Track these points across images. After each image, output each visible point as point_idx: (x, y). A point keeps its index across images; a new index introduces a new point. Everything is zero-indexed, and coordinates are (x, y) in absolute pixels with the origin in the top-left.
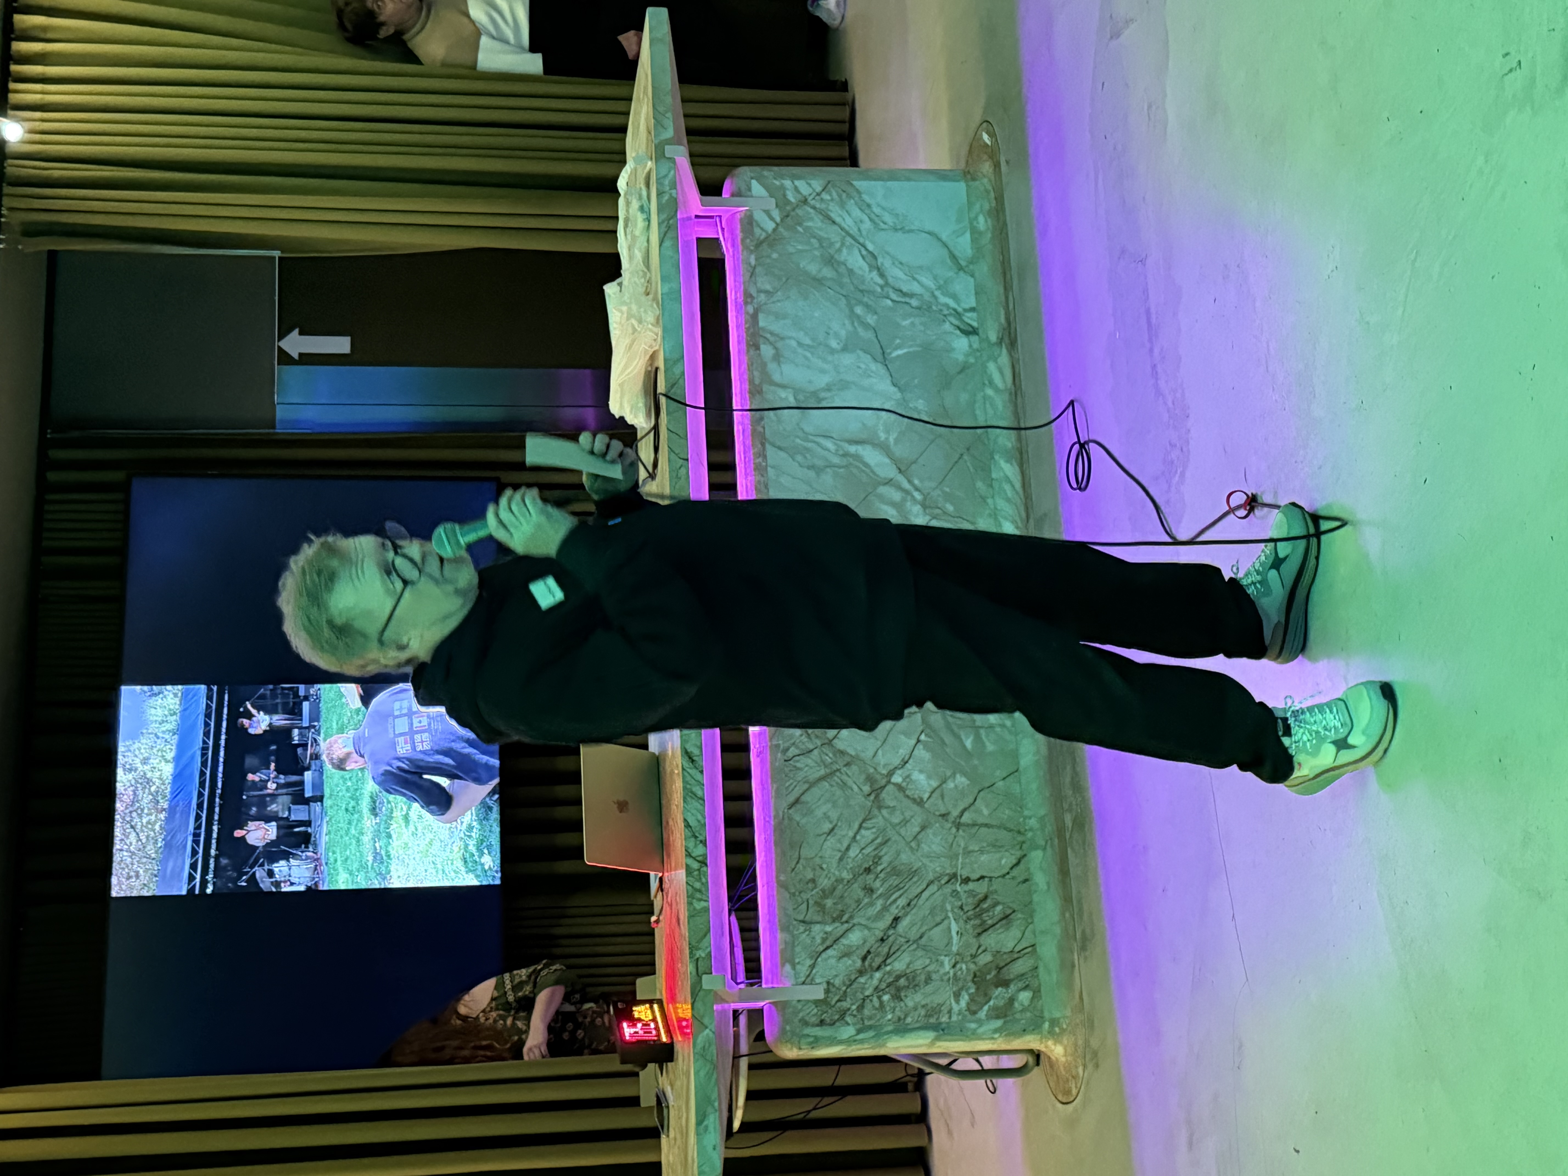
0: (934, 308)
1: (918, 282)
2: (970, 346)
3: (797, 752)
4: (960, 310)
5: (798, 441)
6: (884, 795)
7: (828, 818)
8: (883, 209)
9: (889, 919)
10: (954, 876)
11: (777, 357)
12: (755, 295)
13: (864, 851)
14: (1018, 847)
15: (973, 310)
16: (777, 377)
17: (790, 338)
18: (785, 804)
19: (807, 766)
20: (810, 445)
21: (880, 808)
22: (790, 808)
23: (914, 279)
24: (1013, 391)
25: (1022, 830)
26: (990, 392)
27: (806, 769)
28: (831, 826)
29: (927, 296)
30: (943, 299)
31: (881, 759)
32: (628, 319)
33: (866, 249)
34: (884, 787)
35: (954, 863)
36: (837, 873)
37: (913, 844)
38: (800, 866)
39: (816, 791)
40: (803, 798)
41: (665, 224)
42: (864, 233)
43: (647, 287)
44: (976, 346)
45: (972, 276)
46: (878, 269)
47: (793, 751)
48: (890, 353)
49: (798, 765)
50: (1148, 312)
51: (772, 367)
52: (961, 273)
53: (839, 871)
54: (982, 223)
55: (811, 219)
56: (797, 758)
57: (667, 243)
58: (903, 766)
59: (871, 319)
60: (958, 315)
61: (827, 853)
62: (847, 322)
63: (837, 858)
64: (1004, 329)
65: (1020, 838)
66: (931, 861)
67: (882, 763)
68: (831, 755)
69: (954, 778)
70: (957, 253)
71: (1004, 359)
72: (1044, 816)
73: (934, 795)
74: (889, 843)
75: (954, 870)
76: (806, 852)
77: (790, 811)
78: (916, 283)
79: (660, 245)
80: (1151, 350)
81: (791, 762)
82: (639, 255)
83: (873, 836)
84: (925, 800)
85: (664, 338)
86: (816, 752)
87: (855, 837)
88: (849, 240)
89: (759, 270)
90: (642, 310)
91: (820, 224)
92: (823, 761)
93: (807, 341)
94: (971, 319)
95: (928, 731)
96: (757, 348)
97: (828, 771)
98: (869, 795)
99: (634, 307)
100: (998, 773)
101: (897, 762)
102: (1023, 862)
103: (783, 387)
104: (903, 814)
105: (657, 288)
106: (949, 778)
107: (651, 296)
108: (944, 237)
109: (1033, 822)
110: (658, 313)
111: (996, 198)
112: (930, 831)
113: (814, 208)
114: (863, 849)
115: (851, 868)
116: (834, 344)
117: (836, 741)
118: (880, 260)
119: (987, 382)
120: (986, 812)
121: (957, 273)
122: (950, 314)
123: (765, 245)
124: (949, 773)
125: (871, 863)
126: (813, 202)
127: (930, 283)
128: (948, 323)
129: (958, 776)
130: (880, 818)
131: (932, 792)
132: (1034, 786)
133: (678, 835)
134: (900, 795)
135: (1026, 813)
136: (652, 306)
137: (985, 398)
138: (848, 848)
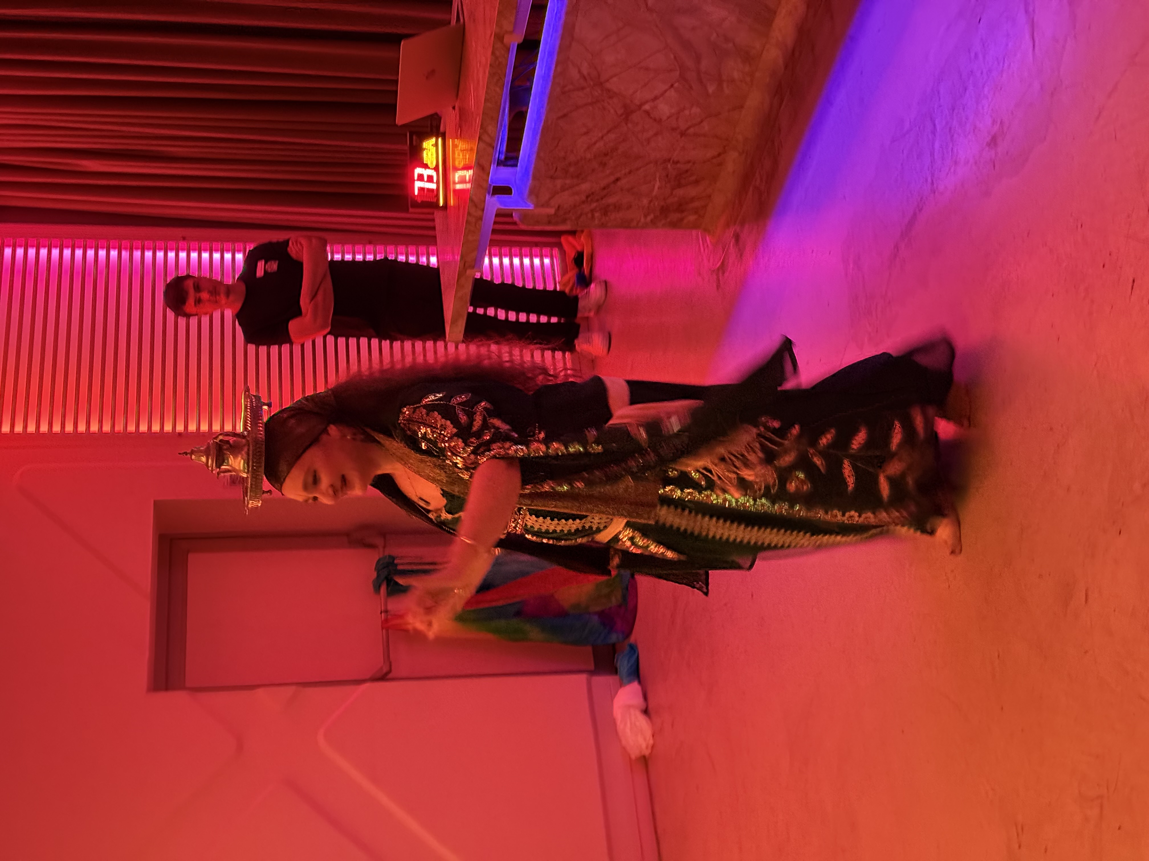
6: (632, 116)
7: (586, 126)
9: (612, 178)
10: (669, 160)
14: (722, 148)
19: (578, 96)
21: (627, 122)
22: (557, 119)
25: (730, 139)
31: (638, 95)
34: (635, 111)
37: (645, 143)
38: (556, 150)
39: (581, 111)
40: (570, 114)
49: (572, 96)
53: (585, 154)
58: (653, 101)
61: (579, 144)
63: (586, 147)
66: (654, 152)
68: (599, 91)
69: (691, 109)
74: (627, 141)
75: (670, 157)
76: (563, 143)
81: (566, 94)
83: (617, 137)
84: (663, 120)
86: (587, 89)
87: (602, 137)
97: (594, 100)
100: (726, 107)
102: (721, 156)
109: (739, 137)
112: (660, 137)
114: (607, 143)
115: (594, 153)
120: (707, 128)
124: (688, 106)
125: (610, 151)
129: (694, 107)
131: (671, 116)
134: (645, 116)
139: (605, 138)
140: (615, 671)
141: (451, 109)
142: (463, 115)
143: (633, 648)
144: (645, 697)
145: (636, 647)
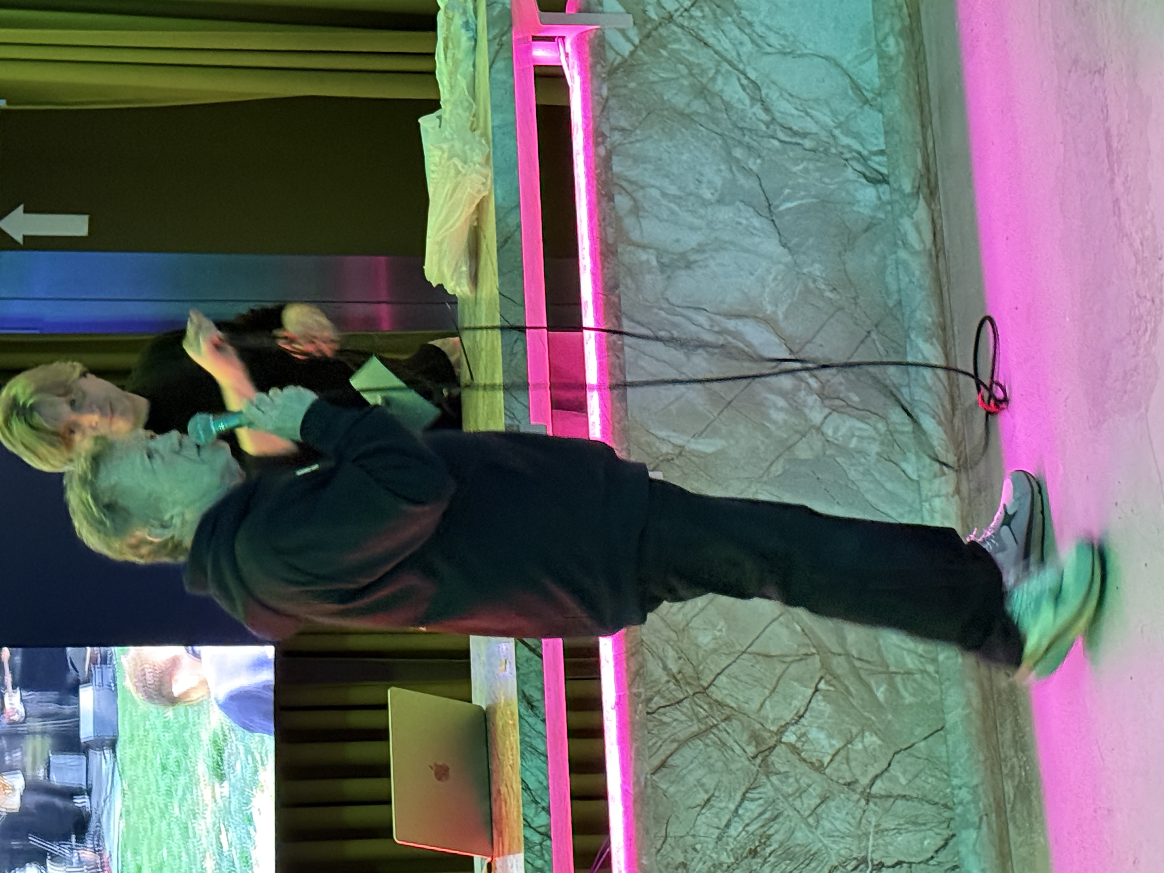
0: (833, 150)
1: (812, 117)
2: (879, 198)
3: (663, 703)
4: (865, 153)
5: (663, 314)
6: (773, 758)
7: (702, 785)
8: (769, 28)
10: (864, 860)
11: (636, 210)
12: (607, 134)
13: (747, 829)
14: (945, 825)
15: (882, 152)
16: (635, 235)
17: (653, 186)
18: (648, 769)
19: (676, 720)
20: (677, 319)
21: (767, 775)
22: (653, 774)
23: (807, 114)
24: (934, 253)
25: (950, 804)
26: (903, 254)
27: (675, 723)
28: (706, 797)
29: (824, 135)
30: (845, 140)
31: (769, 711)
32: (450, 158)
33: (748, 78)
34: (774, 747)
35: (863, 844)
36: (714, 856)
37: (811, 820)
38: (667, 847)
39: (687, 752)
40: (670, 761)
41: (497, 40)
42: (744, 58)
43: (473, 122)
44: (886, 197)
45: (881, 111)
46: (763, 102)
47: (658, 701)
48: (777, 206)
49: (665, 719)
50: (1108, 134)
51: (629, 222)
52: (866, 108)
53: (717, 853)
54: (892, 46)
55: (678, 41)
56: (662, 710)
57: (500, 65)
58: (797, 722)
59: (754, 164)
60: (863, 159)
61: (702, 830)
62: (723, 167)
63: (714, 837)
64: (921, 176)
65: (947, 814)
66: (834, 842)
67: (771, 716)
68: (706, 707)
69: (863, 737)
70: (860, 82)
71: (922, 213)
72: (977, 786)
73: (838, 758)
74: (781, 819)
75: (863, 854)
76: (675, 830)
77: (654, 777)
78: (809, 119)
79: (491, 67)
80: (1112, 181)
81: (655, 715)
82: (463, 83)
83: (760, 810)
84: (825, 765)
85: (495, 181)
86: (686, 703)
87: (736, 811)
88: (726, 66)
89: (612, 102)
90: (467, 147)
91: (688, 47)
92: (696, 715)
93: (673, 190)
94: (879, 164)
95: (828, 677)
96: (611, 199)
97: (703, 727)
98: (755, 757)
99: (458, 145)
100: (918, 731)
101: (788, 716)
102: (951, 843)
103: (644, 247)
104: (797, 781)
105: (486, 122)
106: (856, 736)
107: (478, 133)
108: (845, 64)
109: (964, 794)
110: (487, 150)
111: (910, 16)
112: (832, 804)
113: (682, 27)
114: (748, 825)
115: (732, 850)
116: (707, 194)
117: (712, 688)
118: (764, 92)
119: (900, 243)
120: (903, 781)
121: (861, 107)
122: (854, 158)
123: (620, 74)
124: (855, 730)
125: (757, 843)
126: (680, 20)
127: (828, 121)
128: (850, 169)
129: (867, 734)
130: (769, 785)
131: (834, 756)
132: (963, 748)
133: (513, 802)
134: (794, 758)
135: (955, 782)
136: (480, 142)
137: (898, 262)
138: (728, 825)
139: (741, 812)
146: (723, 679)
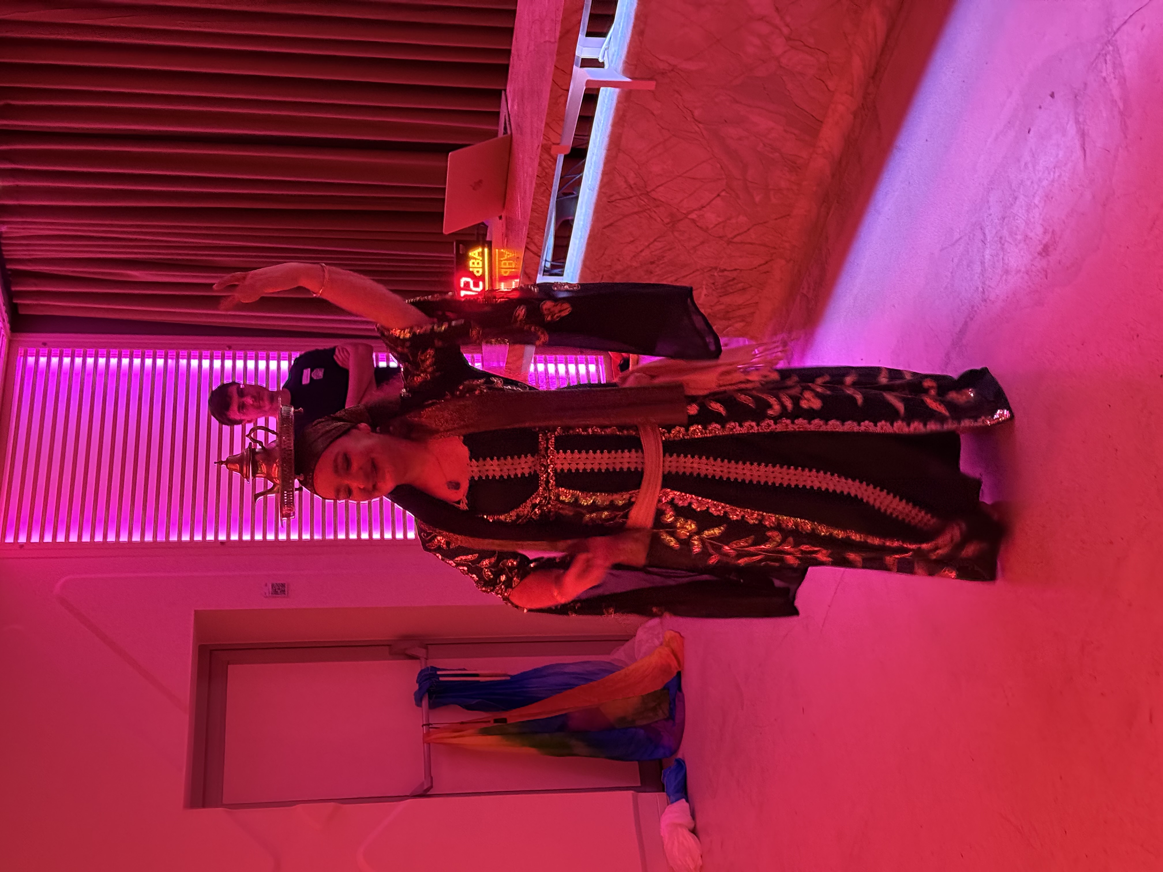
3: (619, 197)
6: (679, 224)
7: (632, 234)
13: (652, 253)
19: (624, 206)
22: (604, 228)
31: (684, 204)
34: (682, 219)
37: (691, 251)
39: (627, 220)
40: (617, 223)
49: (618, 205)
56: (617, 201)
58: (700, 210)
61: (625, 253)
63: (632, 255)
66: (701, 260)
68: (646, 200)
69: (738, 217)
74: (673, 250)
76: (610, 251)
81: (613, 203)
83: (663, 246)
84: (710, 228)
86: (634, 199)
92: (639, 204)
95: (728, 190)
97: (640, 209)
98: (668, 224)
100: (773, 216)
104: (689, 234)
109: (787, 244)
112: (707, 245)
115: (640, 261)
117: (653, 192)
120: (754, 237)
124: (734, 215)
125: (656, 259)
129: (741, 216)
131: (717, 225)
134: (692, 225)
138: (641, 251)
139: (651, 246)
140: (661, 789)
141: (498, 218)
142: (510, 225)
143: (681, 765)
144: (693, 816)
145: (684, 762)
146: (661, 188)
